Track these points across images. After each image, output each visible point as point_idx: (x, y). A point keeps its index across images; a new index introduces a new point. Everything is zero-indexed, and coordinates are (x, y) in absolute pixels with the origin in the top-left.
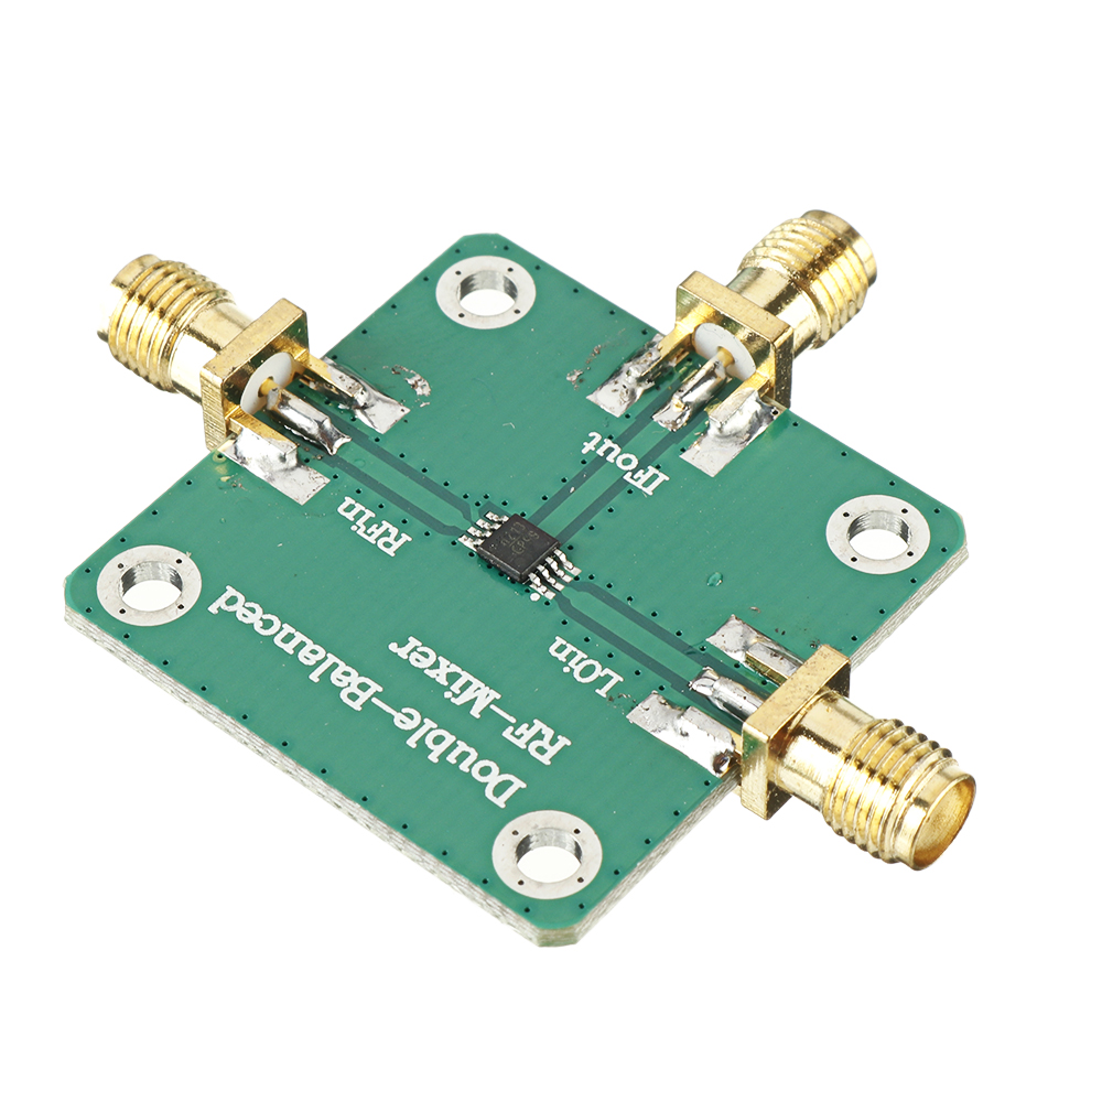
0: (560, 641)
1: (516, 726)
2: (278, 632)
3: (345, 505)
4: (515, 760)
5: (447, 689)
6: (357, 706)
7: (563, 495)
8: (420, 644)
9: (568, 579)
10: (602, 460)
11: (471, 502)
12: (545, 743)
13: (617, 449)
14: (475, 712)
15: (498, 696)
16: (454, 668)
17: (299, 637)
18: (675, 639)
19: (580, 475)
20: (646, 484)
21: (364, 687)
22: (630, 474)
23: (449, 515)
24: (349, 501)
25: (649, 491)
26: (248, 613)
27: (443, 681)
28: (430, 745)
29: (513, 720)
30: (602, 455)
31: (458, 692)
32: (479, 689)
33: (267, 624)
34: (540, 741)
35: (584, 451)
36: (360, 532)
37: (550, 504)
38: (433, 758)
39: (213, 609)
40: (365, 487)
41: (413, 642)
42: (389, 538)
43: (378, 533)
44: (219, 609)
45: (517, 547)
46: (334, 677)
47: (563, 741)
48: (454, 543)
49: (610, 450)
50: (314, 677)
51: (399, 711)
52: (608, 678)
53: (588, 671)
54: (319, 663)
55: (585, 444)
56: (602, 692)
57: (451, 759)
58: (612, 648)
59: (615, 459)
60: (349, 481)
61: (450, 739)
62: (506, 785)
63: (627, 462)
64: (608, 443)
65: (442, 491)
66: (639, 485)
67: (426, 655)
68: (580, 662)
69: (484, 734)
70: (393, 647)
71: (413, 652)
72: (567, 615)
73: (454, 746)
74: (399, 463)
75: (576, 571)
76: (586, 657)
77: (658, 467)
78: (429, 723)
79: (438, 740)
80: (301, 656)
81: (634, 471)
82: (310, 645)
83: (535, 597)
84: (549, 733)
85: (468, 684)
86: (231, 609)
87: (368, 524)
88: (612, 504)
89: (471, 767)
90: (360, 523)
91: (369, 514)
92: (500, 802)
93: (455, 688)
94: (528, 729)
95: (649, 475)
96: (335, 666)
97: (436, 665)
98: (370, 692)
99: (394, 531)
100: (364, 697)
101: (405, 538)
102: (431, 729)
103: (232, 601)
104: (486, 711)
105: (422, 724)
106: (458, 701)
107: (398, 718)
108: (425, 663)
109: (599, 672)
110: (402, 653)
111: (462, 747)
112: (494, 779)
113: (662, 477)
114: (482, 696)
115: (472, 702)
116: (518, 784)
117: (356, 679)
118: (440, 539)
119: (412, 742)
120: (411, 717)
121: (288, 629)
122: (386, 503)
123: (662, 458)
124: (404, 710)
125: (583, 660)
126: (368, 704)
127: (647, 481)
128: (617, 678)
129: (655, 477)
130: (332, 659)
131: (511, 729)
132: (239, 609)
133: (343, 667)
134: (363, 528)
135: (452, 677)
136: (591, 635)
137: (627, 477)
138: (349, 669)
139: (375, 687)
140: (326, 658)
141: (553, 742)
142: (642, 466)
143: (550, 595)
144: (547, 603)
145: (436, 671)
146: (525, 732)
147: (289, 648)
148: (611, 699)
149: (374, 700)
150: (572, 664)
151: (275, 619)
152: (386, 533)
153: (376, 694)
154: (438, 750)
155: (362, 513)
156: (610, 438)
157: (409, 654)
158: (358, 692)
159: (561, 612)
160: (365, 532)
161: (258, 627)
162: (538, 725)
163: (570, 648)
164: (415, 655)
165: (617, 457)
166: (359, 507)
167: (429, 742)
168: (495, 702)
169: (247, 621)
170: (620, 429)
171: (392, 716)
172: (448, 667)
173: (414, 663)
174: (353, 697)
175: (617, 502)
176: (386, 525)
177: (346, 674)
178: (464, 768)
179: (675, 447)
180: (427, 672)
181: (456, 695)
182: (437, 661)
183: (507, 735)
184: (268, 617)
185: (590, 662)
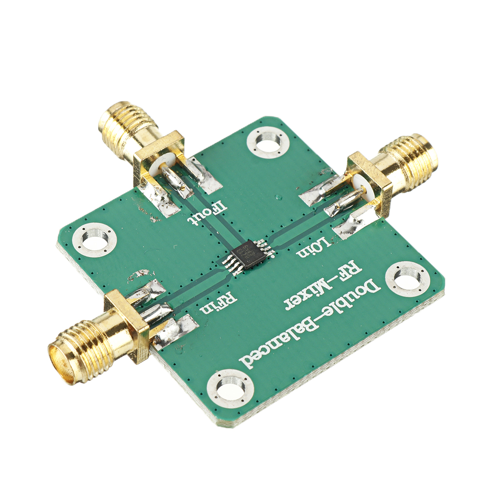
0: (298, 253)
1: (340, 276)
2: (270, 347)
3: (204, 311)
4: (357, 281)
5: (315, 295)
6: (316, 327)
7: (219, 236)
8: (288, 300)
9: (266, 244)
10: (203, 220)
11: (213, 268)
12: (351, 269)
13: (199, 214)
14: (330, 288)
15: (323, 279)
16: (305, 290)
17: (274, 340)
18: (306, 216)
19: (210, 229)
20: (221, 208)
21: (307, 323)
22: (214, 213)
23: (220, 277)
24: (202, 309)
25: (225, 208)
26: (256, 355)
27: (310, 296)
29: (336, 276)
30: (200, 219)
31: (317, 292)
32: (317, 284)
33: (264, 350)
34: (348, 271)
35: (197, 225)
36: (221, 309)
37: (222, 240)
38: (350, 306)
39: (250, 368)
40: (196, 302)
41: (287, 301)
42: (227, 300)
43: (223, 302)
44: (251, 365)
45: (251, 253)
46: (298, 331)
47: (351, 262)
48: (236, 278)
49: (199, 216)
50: (297, 339)
51: (323, 313)
52: (321, 242)
53: (316, 247)
54: (290, 335)
55: (193, 224)
56: (329, 245)
57: (352, 300)
58: (308, 237)
59: (204, 215)
60: (189, 308)
61: (341, 299)
62: (369, 286)
63: (207, 212)
64: (195, 216)
65: (203, 277)
66: (220, 211)
67: (295, 299)
68: (311, 249)
69: (339, 289)
70: (287, 309)
71: (291, 304)
73: (345, 298)
74: (183, 289)
75: (263, 241)
76: (309, 246)
77: (213, 203)
78: (332, 304)
79: (341, 303)
81: (213, 211)
82: (280, 337)
83: (273, 256)
84: (346, 266)
86: (252, 361)
87: (217, 305)
88: (228, 221)
89: (358, 295)
90: (215, 308)
91: (212, 303)
92: (378, 289)
93: (315, 292)
94: (342, 272)
95: (216, 206)
96: (293, 330)
97: (302, 297)
98: (310, 321)
99: (223, 297)
100: (312, 323)
101: (228, 293)
102: (335, 304)
103: (248, 360)
104: (329, 284)
105: (331, 307)
106: (322, 292)
107: (326, 314)
108: (299, 300)
109: (318, 243)
110: (291, 306)
111: (347, 295)
112: (366, 289)
113: (219, 202)
114: (321, 285)
115: (324, 288)
116: (370, 281)
117: (302, 325)
119: (340, 312)
120: (326, 310)
121: (269, 343)
122: (208, 295)
123: (208, 200)
124: (323, 311)
125: (310, 248)
126: (316, 323)
127: (219, 208)
128: (323, 239)
129: (218, 205)
130: (289, 331)
131: (340, 278)
132: (252, 359)
133: (295, 328)
134: (219, 307)
135: (309, 292)
136: (298, 242)
137: (215, 214)
138: (296, 326)
139: (308, 319)
140: (288, 333)
141: (351, 266)
142: (211, 208)
144: (277, 253)
145: (304, 297)
146: (344, 274)
147: (279, 345)
148: (333, 243)
150: (311, 252)
151: (261, 347)
152: (224, 300)
153: (312, 319)
154: (346, 304)
155: (211, 307)
156: (192, 215)
157: (293, 304)
158: (309, 325)
159: (283, 250)
160: (221, 307)
162: (341, 268)
163: (303, 250)
164: (294, 302)
165: (205, 213)
166: (207, 306)
167: (341, 306)
168: (325, 281)
169: (260, 357)
170: (189, 211)
171: (325, 316)
172: (303, 292)
173: (298, 303)
174: (311, 327)
175: (227, 219)
176: (219, 299)
177: (298, 327)
178: (357, 297)
179: (203, 195)
180: (304, 300)
181: (319, 293)
182: (299, 295)
183: (343, 280)
184: (260, 349)
185: (312, 246)
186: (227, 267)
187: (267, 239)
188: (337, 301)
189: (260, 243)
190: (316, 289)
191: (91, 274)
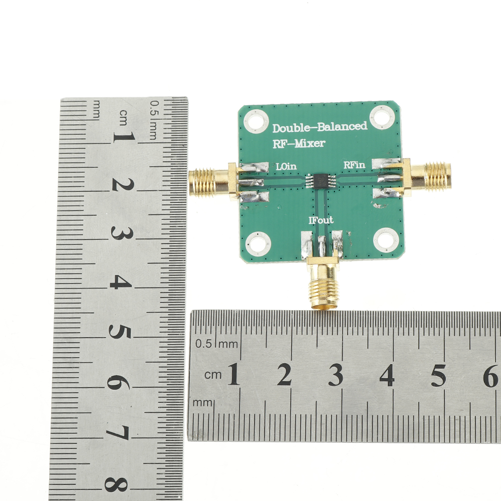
0: (295, 169)
1: (286, 143)
2: (348, 127)
3: (364, 165)
4: (280, 136)
5: (306, 141)
6: (319, 124)
7: (325, 203)
8: (320, 146)
9: (307, 184)
10: (326, 218)
11: (341, 187)
12: (278, 144)
13: (325, 223)
14: (296, 140)
15: (295, 147)
16: (309, 146)
17: (343, 129)
18: (275, 187)
19: (327, 211)
20: (312, 219)
21: (322, 129)
23: (343, 180)
24: (364, 167)
25: (310, 218)
26: (358, 127)
27: (309, 142)
28: (297, 126)
29: (288, 144)
32: (300, 146)
33: (352, 127)
34: (279, 144)
35: (331, 217)
37: (326, 199)
38: (295, 124)
39: (365, 122)
40: (364, 173)
41: (322, 146)
42: (349, 165)
43: (352, 165)
45: (320, 180)
46: (329, 127)
47: (275, 147)
48: (335, 174)
49: (326, 221)
50: (333, 123)
52: (279, 168)
53: (284, 166)
54: (334, 127)
55: (332, 219)
56: (277, 164)
57: (291, 127)
58: (284, 175)
60: (369, 172)
61: (296, 131)
62: (277, 130)
63: (320, 221)
64: (328, 223)
65: (350, 185)
66: (314, 218)
67: (317, 145)
69: (291, 137)
70: (325, 142)
71: (320, 144)
72: (299, 176)
73: (294, 130)
74: (364, 184)
75: (307, 187)
77: (313, 225)
78: (302, 131)
79: (297, 129)
80: (339, 126)
81: (317, 220)
82: (340, 129)
83: (309, 175)
84: (279, 147)
85: (303, 145)
86: (362, 125)
87: (355, 165)
88: (314, 209)
90: (357, 164)
91: (357, 167)
92: (274, 125)
93: (305, 143)
94: (284, 145)
95: (314, 222)
96: (331, 129)
97: (313, 144)
98: (319, 129)
99: (349, 168)
100: (320, 127)
101: (345, 168)
103: (364, 127)
104: (295, 142)
105: (304, 130)
106: (301, 140)
107: (309, 127)
108: (315, 143)
109: (282, 168)
110: (322, 142)
111: (292, 131)
112: (280, 129)
113: (310, 223)
114: (299, 144)
115: (299, 142)
116: (274, 132)
117: (325, 129)
118: (339, 173)
119: (302, 124)
120: (307, 129)
121: (347, 129)
122: (356, 173)
123: (314, 228)
124: (309, 130)
125: (287, 168)
126: (317, 126)
127: (313, 220)
128: (278, 169)
129: (312, 222)
130: (333, 130)
131: (287, 142)
132: (361, 126)
133: (329, 130)
135: (307, 144)
136: (290, 175)
137: (317, 217)
138: (328, 130)
139: (319, 130)
141: (276, 146)
142: (317, 223)
143: (307, 178)
144: (305, 175)
147: (343, 125)
148: (275, 164)
149: (317, 127)
150: (289, 166)
151: (352, 129)
152: (350, 166)
153: (318, 129)
154: (296, 127)
155: (359, 166)
158: (321, 127)
159: (301, 175)
160: (354, 163)
161: (354, 126)
162: (282, 147)
163: (292, 169)
164: (319, 143)
165: (322, 221)
166: (361, 167)
167: (299, 127)
168: (295, 145)
169: (357, 125)
170: (329, 228)
171: (310, 126)
172: (311, 145)
173: (317, 141)
174: (321, 125)
175: (314, 210)
176: (352, 168)
177: (327, 129)
178: (287, 127)
179: (315, 233)
180: (313, 142)
181: (303, 141)
182: (313, 145)
183: (286, 141)
184: (354, 129)
185: (286, 169)
186: (335, 183)
187: (304, 187)
188: (298, 131)
189: (309, 186)
190: (303, 144)
191: (401, 221)
